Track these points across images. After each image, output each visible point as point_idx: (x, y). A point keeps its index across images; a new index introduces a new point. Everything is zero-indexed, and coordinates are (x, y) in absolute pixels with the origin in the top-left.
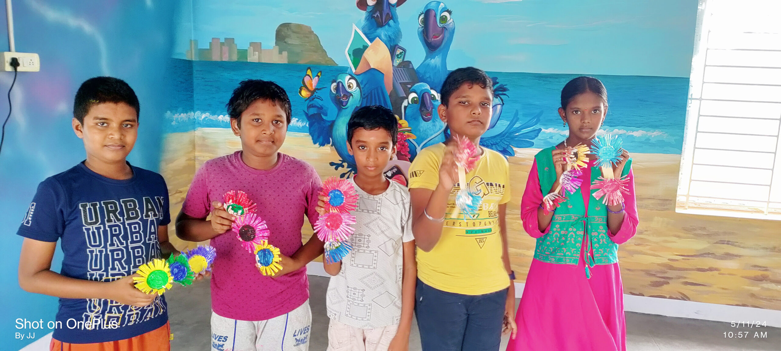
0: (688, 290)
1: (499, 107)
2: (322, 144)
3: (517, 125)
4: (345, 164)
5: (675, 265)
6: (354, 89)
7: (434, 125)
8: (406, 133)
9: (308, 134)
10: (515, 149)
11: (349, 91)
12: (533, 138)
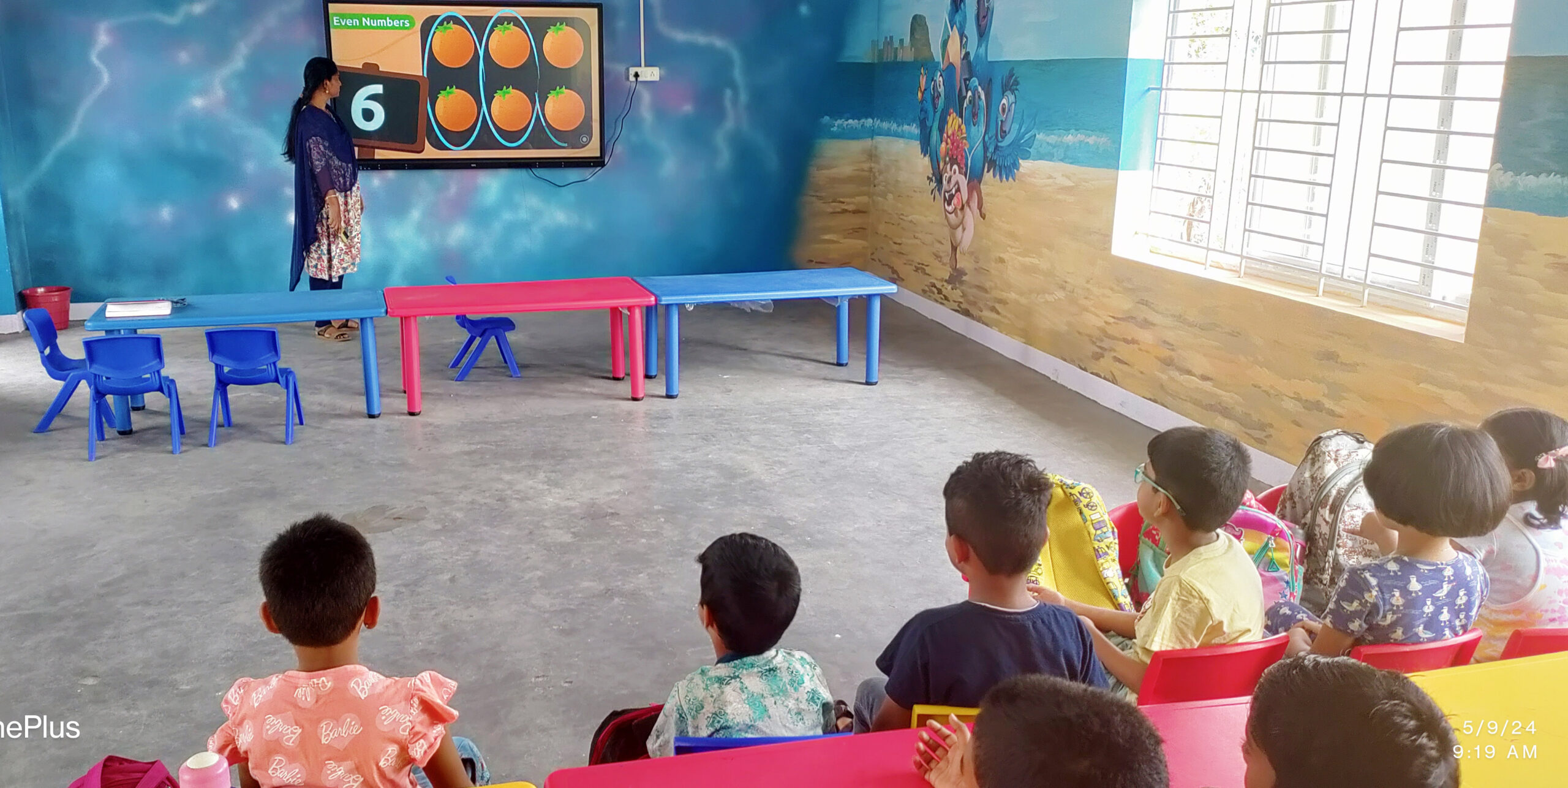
0: (1117, 369)
1: (1013, 105)
2: (925, 155)
3: (1022, 131)
4: (934, 178)
5: (1110, 330)
6: (941, 90)
7: (978, 131)
8: (964, 141)
9: (919, 142)
10: (1020, 161)
11: (940, 90)
12: (1030, 148)
